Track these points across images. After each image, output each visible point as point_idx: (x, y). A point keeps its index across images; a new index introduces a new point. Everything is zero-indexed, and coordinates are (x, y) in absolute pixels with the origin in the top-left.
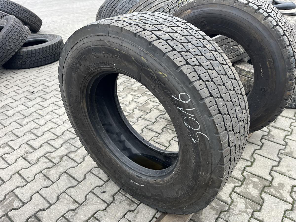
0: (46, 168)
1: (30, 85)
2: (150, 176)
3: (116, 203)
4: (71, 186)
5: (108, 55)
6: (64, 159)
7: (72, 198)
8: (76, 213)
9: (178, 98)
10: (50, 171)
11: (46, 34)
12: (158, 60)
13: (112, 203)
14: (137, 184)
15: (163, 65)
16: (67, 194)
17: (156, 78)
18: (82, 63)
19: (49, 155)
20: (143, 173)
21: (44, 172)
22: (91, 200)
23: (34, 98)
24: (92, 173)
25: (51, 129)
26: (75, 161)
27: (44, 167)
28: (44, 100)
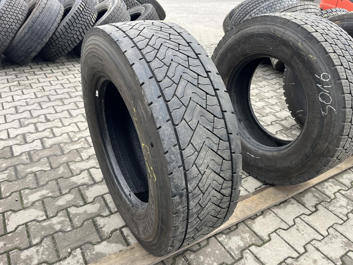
2: (267, 151)
5: (269, 40)
9: (320, 77)
12: (312, 46)
14: (252, 156)
15: (315, 50)
17: (306, 59)
18: (241, 45)
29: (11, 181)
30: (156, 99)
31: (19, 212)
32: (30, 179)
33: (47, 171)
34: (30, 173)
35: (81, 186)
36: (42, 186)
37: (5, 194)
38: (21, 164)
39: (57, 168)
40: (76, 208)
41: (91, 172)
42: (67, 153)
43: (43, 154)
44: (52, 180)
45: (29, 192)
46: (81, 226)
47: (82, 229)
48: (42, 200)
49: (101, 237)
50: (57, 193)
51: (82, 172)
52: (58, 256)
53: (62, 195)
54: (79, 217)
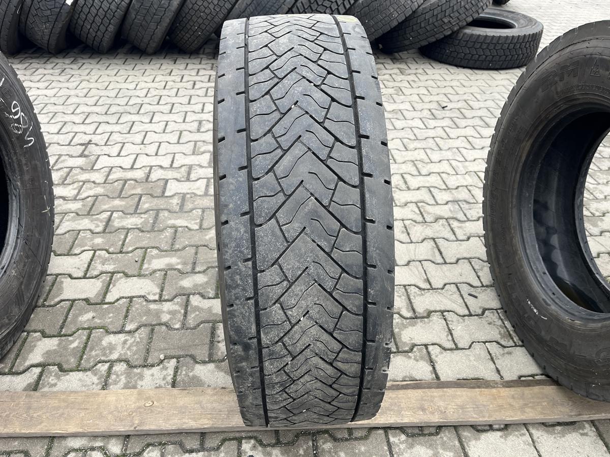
0: (411, 220)
1: (445, 95)
2: (567, 311)
3: (484, 321)
4: (433, 260)
6: (441, 222)
7: (426, 274)
8: (422, 295)
10: (415, 226)
11: (518, 14)
13: (477, 315)
14: (535, 311)
16: (422, 265)
19: (422, 206)
20: (557, 301)
21: (407, 222)
22: (451, 293)
23: (441, 117)
24: (471, 263)
25: (443, 173)
26: (455, 234)
27: (410, 217)
28: (454, 126)
29: (143, 231)
30: (234, 171)
31: (132, 278)
32: (166, 236)
33: (193, 230)
34: (171, 227)
36: (175, 251)
37: (128, 248)
38: (167, 210)
39: (208, 229)
40: (200, 299)
43: (201, 202)
44: (193, 246)
45: (157, 254)
46: (195, 328)
47: (193, 333)
48: (165, 272)
49: (211, 355)
50: (189, 268)
52: (146, 360)
53: (193, 272)
54: (197, 313)
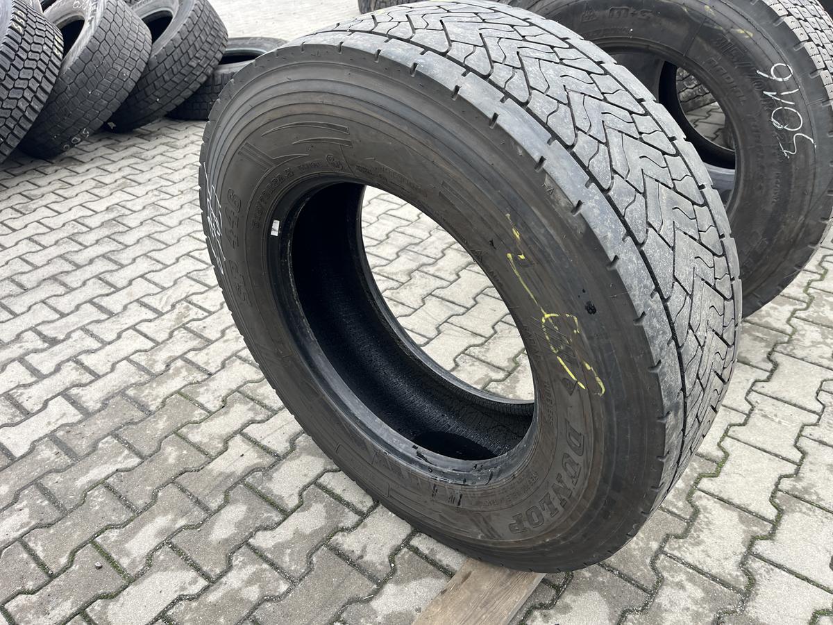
4: (455, 313)
5: (623, 11)
6: (416, 275)
7: (465, 329)
8: (488, 349)
9: (770, 74)
12: (738, 9)
15: (747, 16)
16: (452, 324)
17: (729, 41)
29: (49, 525)
30: (584, 191)
31: (125, 593)
32: (101, 502)
33: (133, 468)
34: (92, 488)
35: (247, 475)
36: (144, 510)
37: (56, 562)
38: (50, 472)
39: (155, 452)
40: (268, 533)
41: (250, 434)
42: (158, 409)
43: (94, 428)
44: (164, 485)
45: (121, 535)
46: (310, 570)
47: (317, 576)
48: (170, 544)
49: (372, 578)
50: (198, 514)
51: (230, 443)
53: (212, 514)
54: (288, 551)
